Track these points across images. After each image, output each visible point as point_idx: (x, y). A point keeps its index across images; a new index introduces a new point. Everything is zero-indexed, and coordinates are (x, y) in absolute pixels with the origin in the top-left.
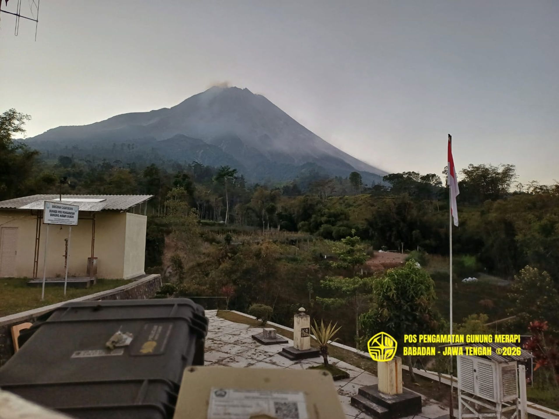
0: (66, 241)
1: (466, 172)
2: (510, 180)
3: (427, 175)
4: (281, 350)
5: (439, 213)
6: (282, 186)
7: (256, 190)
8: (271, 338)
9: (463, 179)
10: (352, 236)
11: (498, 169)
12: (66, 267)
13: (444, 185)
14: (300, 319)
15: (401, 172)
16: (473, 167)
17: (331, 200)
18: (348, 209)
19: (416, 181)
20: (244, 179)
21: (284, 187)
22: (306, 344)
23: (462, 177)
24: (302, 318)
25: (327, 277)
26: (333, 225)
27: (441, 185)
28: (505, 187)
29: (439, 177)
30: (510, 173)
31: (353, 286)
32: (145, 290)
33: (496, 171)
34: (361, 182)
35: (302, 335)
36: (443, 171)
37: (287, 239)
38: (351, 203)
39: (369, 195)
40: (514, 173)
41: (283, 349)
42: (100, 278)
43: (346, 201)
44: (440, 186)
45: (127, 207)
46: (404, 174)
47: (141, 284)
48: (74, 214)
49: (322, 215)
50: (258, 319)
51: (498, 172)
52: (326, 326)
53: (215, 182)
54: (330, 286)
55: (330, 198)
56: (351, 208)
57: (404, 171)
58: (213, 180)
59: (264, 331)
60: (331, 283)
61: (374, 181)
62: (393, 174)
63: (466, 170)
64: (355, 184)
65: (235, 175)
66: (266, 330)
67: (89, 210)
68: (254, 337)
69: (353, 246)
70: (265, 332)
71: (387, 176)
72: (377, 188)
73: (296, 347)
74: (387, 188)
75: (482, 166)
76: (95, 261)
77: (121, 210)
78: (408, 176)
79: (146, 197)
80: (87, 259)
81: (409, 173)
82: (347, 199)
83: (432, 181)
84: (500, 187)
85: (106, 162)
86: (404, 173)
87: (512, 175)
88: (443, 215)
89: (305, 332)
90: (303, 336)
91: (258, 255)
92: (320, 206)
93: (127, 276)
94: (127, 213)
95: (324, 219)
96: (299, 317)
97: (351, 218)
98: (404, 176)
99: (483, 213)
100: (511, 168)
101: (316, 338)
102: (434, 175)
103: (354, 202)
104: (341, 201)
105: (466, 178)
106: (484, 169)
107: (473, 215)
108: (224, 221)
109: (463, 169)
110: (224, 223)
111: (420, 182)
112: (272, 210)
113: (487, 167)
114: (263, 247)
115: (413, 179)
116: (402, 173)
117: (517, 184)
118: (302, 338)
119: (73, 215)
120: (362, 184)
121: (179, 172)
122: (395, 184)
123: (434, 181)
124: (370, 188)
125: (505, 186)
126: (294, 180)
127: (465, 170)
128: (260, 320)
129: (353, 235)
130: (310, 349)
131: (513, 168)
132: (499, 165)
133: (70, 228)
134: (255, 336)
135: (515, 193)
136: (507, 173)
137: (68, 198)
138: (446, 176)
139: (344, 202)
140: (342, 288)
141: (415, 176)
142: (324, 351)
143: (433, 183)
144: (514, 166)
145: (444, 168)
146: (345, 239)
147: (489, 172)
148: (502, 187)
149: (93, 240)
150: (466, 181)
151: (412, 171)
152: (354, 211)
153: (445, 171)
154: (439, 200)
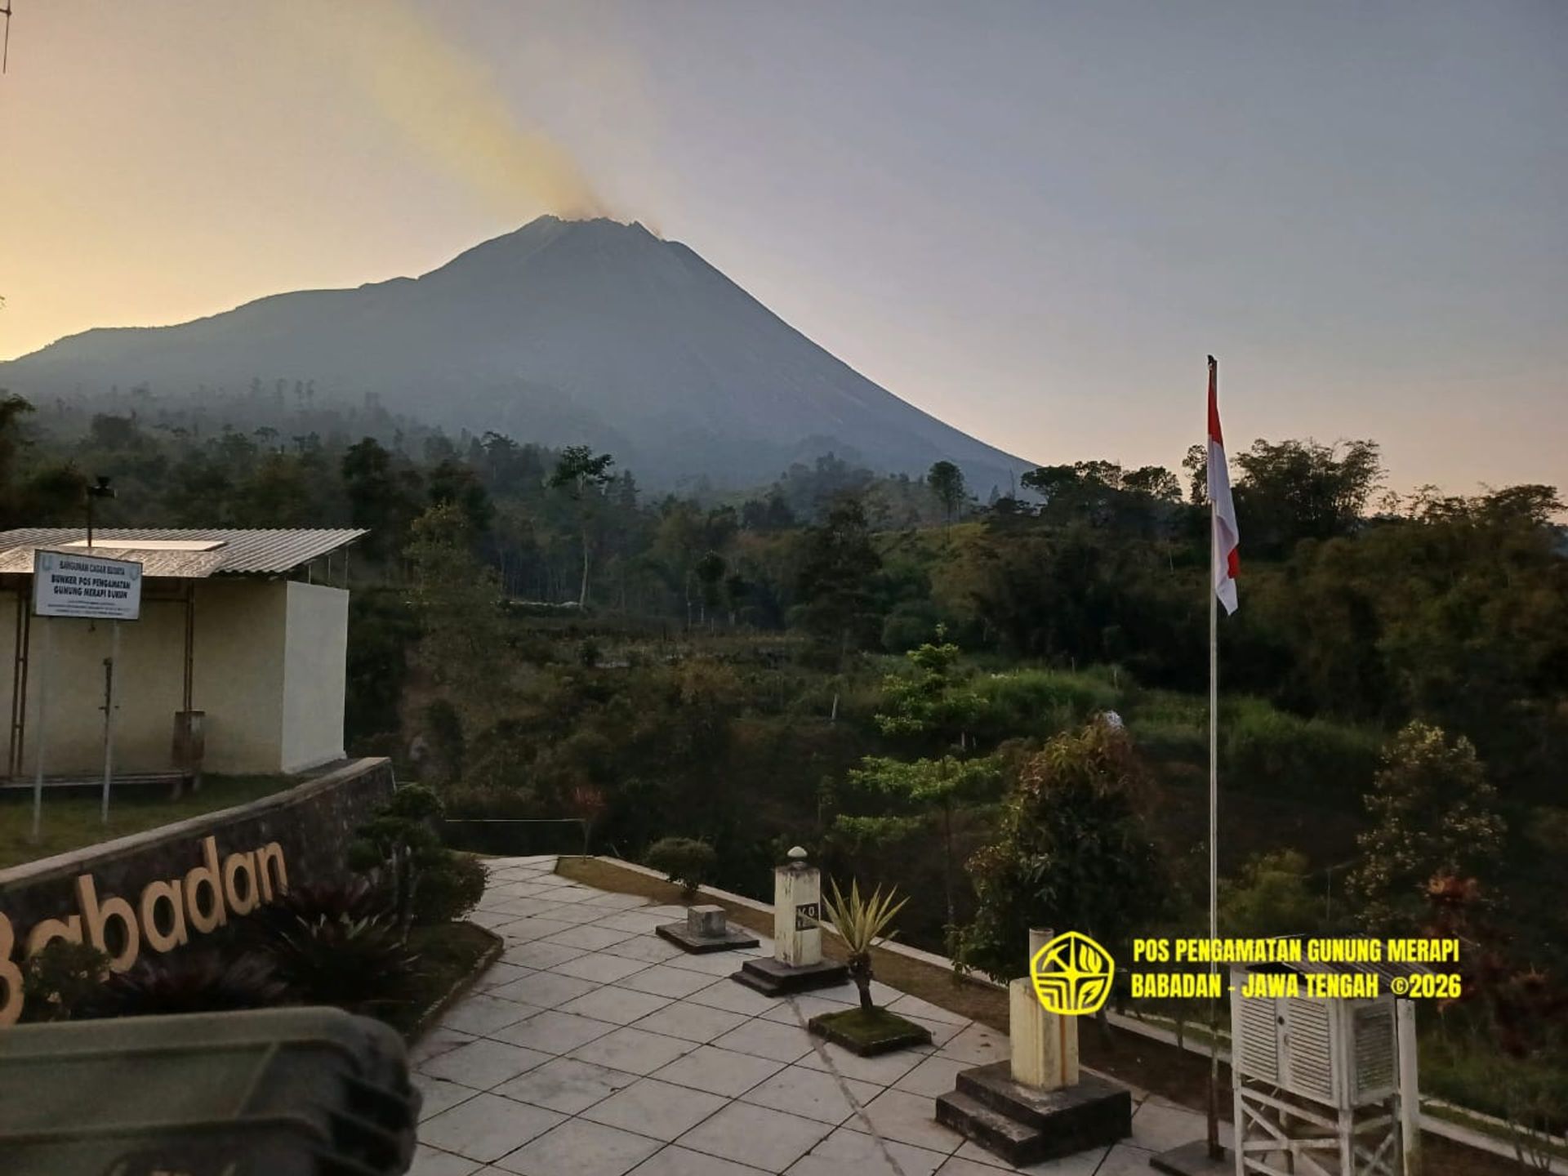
0: (108, 664)
1: (1245, 461)
2: (1366, 484)
3: (1142, 470)
4: (739, 969)
5: (1172, 576)
6: (742, 502)
7: (667, 513)
8: (709, 934)
9: (1238, 482)
10: (937, 643)
11: (1334, 454)
12: (106, 741)
13: (1187, 497)
14: (793, 878)
15: (1071, 463)
16: (1267, 449)
17: (880, 539)
18: (925, 566)
19: (1113, 486)
20: (632, 484)
21: (747, 504)
22: (809, 948)
23: (1239, 476)
24: (797, 876)
25: (867, 758)
26: (884, 613)
27: (1179, 499)
28: (1352, 503)
29: (1174, 476)
30: (1365, 465)
31: (939, 784)
32: (347, 802)
33: (1328, 460)
34: (960, 491)
35: (799, 924)
36: (1186, 458)
37: (756, 652)
38: (933, 548)
39: (983, 527)
40: (1375, 465)
41: (746, 966)
42: (211, 770)
43: (920, 544)
44: (1177, 501)
45: (291, 564)
46: (1079, 468)
47: (332, 787)
48: (127, 586)
50: (673, 878)
51: (1332, 461)
52: (866, 898)
53: (551, 492)
54: (876, 785)
55: (876, 534)
56: (931, 563)
57: (1077, 461)
58: (544, 482)
59: (689, 915)
60: (879, 776)
61: (996, 487)
62: (1050, 468)
63: (1248, 455)
64: (943, 495)
65: (607, 471)
66: (697, 913)
67: (177, 574)
68: (662, 933)
69: (939, 671)
70: (692, 916)
71: (1032, 473)
72: (1006, 506)
73: (781, 958)
74: (1032, 506)
75: (1292, 444)
76: (195, 723)
77: (272, 573)
78: (1088, 473)
79: (348, 535)
80: (173, 716)
81: (1093, 466)
82: (921, 539)
83: (1153, 488)
84: (1338, 503)
85: (232, 433)
86: (1080, 466)
87: (1369, 471)
88: (1184, 583)
89: (806, 917)
90: (800, 926)
91: (673, 698)
93: (290, 764)
94: (290, 583)
96: (789, 875)
97: (932, 592)
98: (1079, 474)
99: (1292, 574)
100: (1369, 450)
101: (839, 930)
102: (1162, 470)
103: (942, 547)
104: (905, 544)
105: (1247, 478)
106: (1295, 453)
107: (1264, 580)
108: (578, 600)
109: (1241, 453)
110: (577, 608)
111: (1122, 490)
112: (713, 570)
113: (1305, 446)
114: (688, 675)
115: (1102, 481)
116: (1074, 465)
117: (1382, 493)
118: (799, 933)
119: (125, 590)
120: (964, 494)
121: (445, 464)
122: (1054, 494)
123: (1159, 488)
124: (985, 507)
125: (1352, 498)
126: (776, 485)
127: (1244, 455)
128: (679, 883)
129: (941, 640)
130: (820, 963)
131: (1373, 452)
132: (1335, 444)
133: (117, 628)
134: (667, 930)
135: (1378, 520)
136: (1359, 465)
137: (114, 538)
138: (1194, 471)
139: (913, 545)
140: (909, 789)
141: (1110, 472)
142: (859, 969)
143: (1158, 492)
144: (1377, 445)
145: (1187, 449)
146: (918, 653)
147: (1310, 462)
148: (1344, 502)
149: (189, 662)
150: (1248, 486)
151: (1102, 460)
152: (942, 572)
153: (1191, 459)
154: (1174, 540)
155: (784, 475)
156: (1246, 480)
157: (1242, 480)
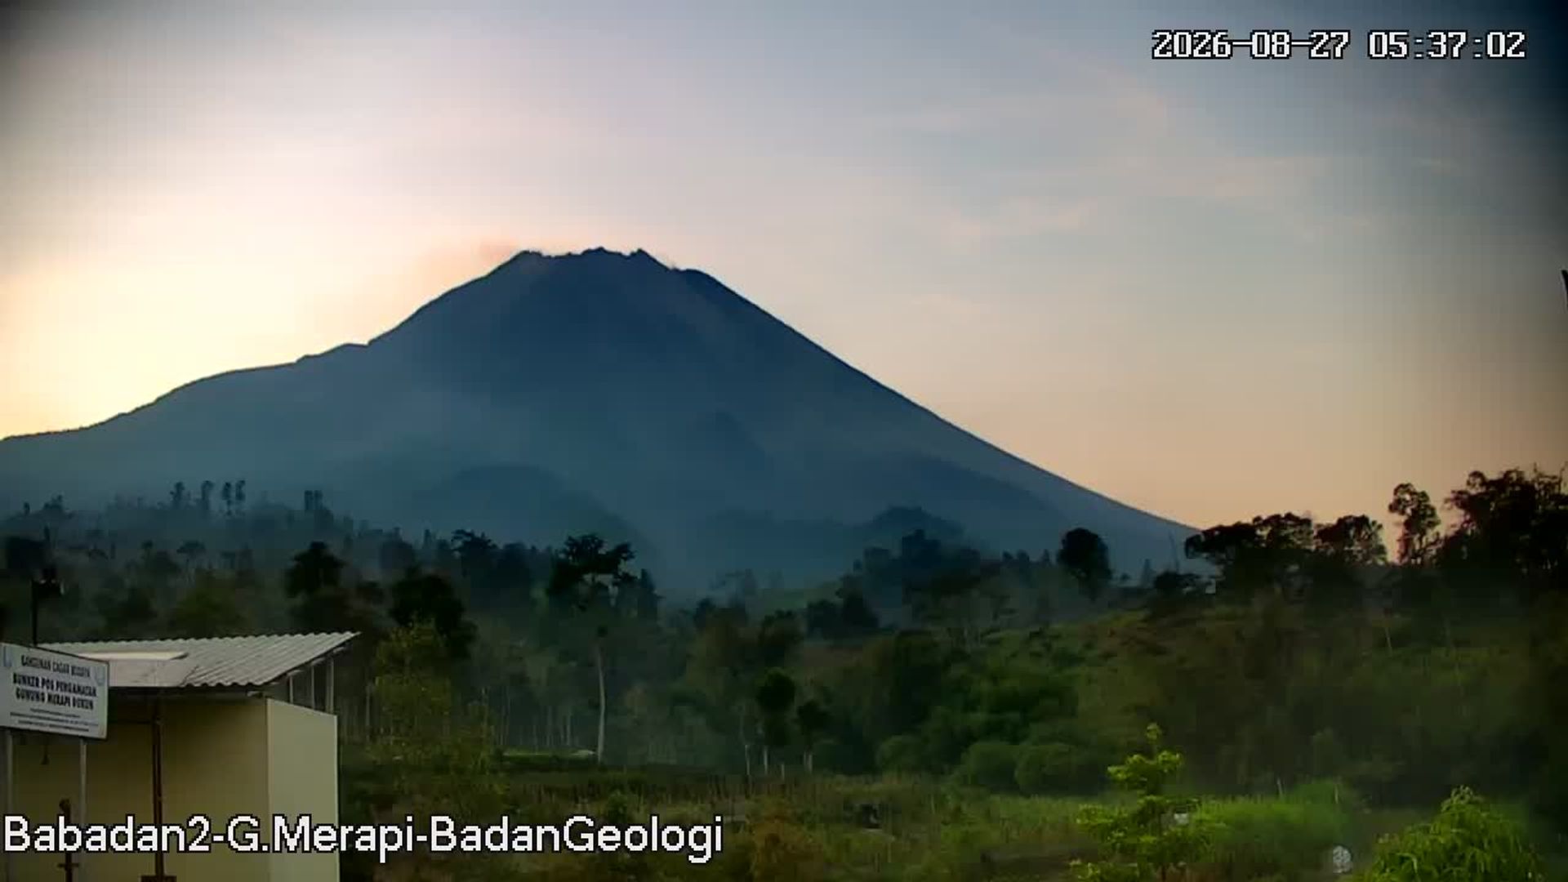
1: (1461, 500)
3: (1341, 521)
5: (1392, 659)
6: (803, 604)
9: (1457, 529)
11: (1562, 485)
13: (1394, 555)
15: (1248, 520)
16: (1485, 483)
17: (997, 642)
18: (1066, 673)
19: (1305, 546)
20: (652, 588)
21: (810, 606)
23: (1453, 522)
26: (1015, 740)
27: (1384, 559)
29: (1378, 527)
33: (1556, 490)
34: (1105, 569)
36: (1391, 499)
38: (1076, 647)
39: (1142, 615)
43: (1056, 645)
44: (1382, 563)
46: (1259, 525)
49: (970, 706)
51: (1562, 493)
55: (993, 636)
56: (1075, 669)
57: (1255, 516)
58: (536, 596)
61: (1148, 560)
62: (1221, 528)
63: (1464, 493)
64: (1080, 574)
65: (625, 568)
71: (1195, 539)
72: (1169, 582)
74: (1205, 579)
75: (1513, 474)
78: (1271, 531)
81: (1275, 520)
82: (1057, 637)
83: (1356, 543)
85: (153, 551)
86: (1259, 522)
92: (957, 671)
95: (979, 717)
97: (1079, 709)
98: (1259, 532)
102: (1362, 522)
103: (1089, 646)
104: (1037, 646)
105: (1466, 522)
106: (1519, 485)
108: (594, 748)
109: (1453, 492)
110: (595, 758)
111: (1318, 550)
112: (776, 696)
113: (1529, 476)
115: (1291, 541)
116: (1251, 522)
120: (1112, 573)
122: (1230, 563)
123: (1361, 545)
124: (1139, 588)
126: (847, 579)
127: (1461, 493)
138: (1403, 519)
139: (1048, 647)
141: (1299, 528)
143: (1360, 551)
145: (1392, 491)
147: (1536, 496)
150: (1469, 532)
151: (1286, 512)
152: (1090, 681)
153: (1398, 501)
154: (1388, 611)
155: (857, 565)
156: (1465, 525)
157: (1462, 526)
